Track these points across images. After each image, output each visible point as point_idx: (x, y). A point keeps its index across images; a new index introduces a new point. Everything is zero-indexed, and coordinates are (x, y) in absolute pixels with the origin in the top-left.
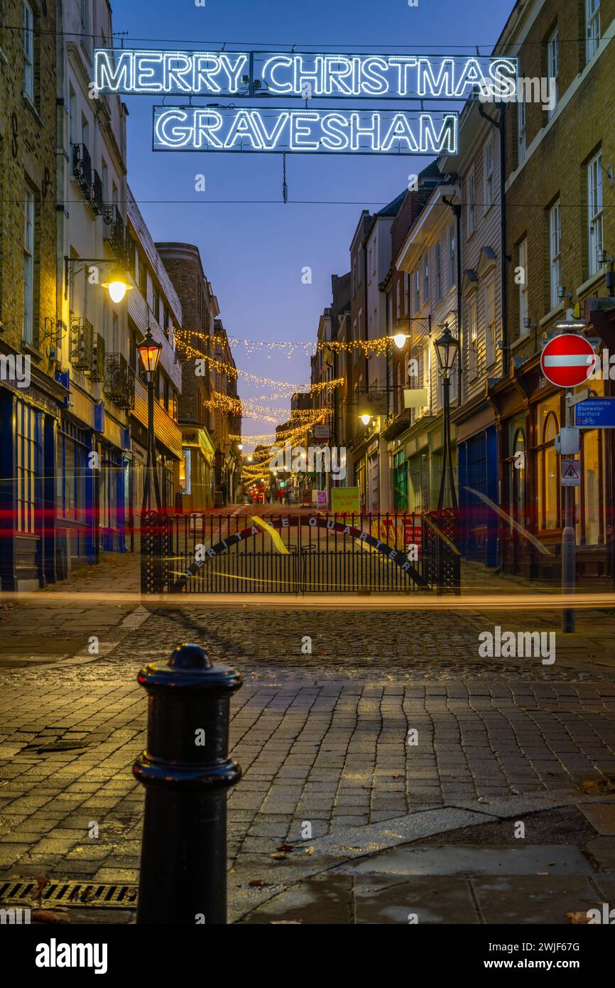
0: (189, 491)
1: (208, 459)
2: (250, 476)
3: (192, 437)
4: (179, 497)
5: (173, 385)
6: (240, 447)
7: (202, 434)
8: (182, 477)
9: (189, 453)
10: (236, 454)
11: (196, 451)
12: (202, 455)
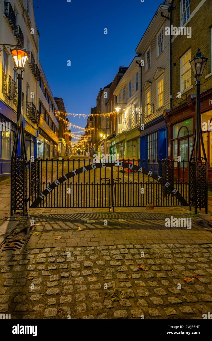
0: (60, 152)
1: (65, 145)
2: (73, 150)
3: (61, 140)
4: (58, 153)
5: (56, 128)
6: (71, 144)
7: (63, 140)
8: (59, 149)
9: (60, 144)
10: (70, 145)
11: (62, 143)
12: (63, 144)
